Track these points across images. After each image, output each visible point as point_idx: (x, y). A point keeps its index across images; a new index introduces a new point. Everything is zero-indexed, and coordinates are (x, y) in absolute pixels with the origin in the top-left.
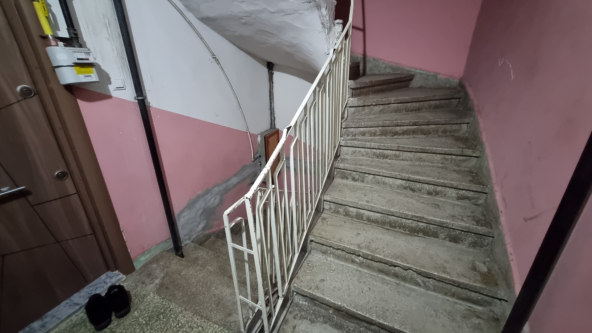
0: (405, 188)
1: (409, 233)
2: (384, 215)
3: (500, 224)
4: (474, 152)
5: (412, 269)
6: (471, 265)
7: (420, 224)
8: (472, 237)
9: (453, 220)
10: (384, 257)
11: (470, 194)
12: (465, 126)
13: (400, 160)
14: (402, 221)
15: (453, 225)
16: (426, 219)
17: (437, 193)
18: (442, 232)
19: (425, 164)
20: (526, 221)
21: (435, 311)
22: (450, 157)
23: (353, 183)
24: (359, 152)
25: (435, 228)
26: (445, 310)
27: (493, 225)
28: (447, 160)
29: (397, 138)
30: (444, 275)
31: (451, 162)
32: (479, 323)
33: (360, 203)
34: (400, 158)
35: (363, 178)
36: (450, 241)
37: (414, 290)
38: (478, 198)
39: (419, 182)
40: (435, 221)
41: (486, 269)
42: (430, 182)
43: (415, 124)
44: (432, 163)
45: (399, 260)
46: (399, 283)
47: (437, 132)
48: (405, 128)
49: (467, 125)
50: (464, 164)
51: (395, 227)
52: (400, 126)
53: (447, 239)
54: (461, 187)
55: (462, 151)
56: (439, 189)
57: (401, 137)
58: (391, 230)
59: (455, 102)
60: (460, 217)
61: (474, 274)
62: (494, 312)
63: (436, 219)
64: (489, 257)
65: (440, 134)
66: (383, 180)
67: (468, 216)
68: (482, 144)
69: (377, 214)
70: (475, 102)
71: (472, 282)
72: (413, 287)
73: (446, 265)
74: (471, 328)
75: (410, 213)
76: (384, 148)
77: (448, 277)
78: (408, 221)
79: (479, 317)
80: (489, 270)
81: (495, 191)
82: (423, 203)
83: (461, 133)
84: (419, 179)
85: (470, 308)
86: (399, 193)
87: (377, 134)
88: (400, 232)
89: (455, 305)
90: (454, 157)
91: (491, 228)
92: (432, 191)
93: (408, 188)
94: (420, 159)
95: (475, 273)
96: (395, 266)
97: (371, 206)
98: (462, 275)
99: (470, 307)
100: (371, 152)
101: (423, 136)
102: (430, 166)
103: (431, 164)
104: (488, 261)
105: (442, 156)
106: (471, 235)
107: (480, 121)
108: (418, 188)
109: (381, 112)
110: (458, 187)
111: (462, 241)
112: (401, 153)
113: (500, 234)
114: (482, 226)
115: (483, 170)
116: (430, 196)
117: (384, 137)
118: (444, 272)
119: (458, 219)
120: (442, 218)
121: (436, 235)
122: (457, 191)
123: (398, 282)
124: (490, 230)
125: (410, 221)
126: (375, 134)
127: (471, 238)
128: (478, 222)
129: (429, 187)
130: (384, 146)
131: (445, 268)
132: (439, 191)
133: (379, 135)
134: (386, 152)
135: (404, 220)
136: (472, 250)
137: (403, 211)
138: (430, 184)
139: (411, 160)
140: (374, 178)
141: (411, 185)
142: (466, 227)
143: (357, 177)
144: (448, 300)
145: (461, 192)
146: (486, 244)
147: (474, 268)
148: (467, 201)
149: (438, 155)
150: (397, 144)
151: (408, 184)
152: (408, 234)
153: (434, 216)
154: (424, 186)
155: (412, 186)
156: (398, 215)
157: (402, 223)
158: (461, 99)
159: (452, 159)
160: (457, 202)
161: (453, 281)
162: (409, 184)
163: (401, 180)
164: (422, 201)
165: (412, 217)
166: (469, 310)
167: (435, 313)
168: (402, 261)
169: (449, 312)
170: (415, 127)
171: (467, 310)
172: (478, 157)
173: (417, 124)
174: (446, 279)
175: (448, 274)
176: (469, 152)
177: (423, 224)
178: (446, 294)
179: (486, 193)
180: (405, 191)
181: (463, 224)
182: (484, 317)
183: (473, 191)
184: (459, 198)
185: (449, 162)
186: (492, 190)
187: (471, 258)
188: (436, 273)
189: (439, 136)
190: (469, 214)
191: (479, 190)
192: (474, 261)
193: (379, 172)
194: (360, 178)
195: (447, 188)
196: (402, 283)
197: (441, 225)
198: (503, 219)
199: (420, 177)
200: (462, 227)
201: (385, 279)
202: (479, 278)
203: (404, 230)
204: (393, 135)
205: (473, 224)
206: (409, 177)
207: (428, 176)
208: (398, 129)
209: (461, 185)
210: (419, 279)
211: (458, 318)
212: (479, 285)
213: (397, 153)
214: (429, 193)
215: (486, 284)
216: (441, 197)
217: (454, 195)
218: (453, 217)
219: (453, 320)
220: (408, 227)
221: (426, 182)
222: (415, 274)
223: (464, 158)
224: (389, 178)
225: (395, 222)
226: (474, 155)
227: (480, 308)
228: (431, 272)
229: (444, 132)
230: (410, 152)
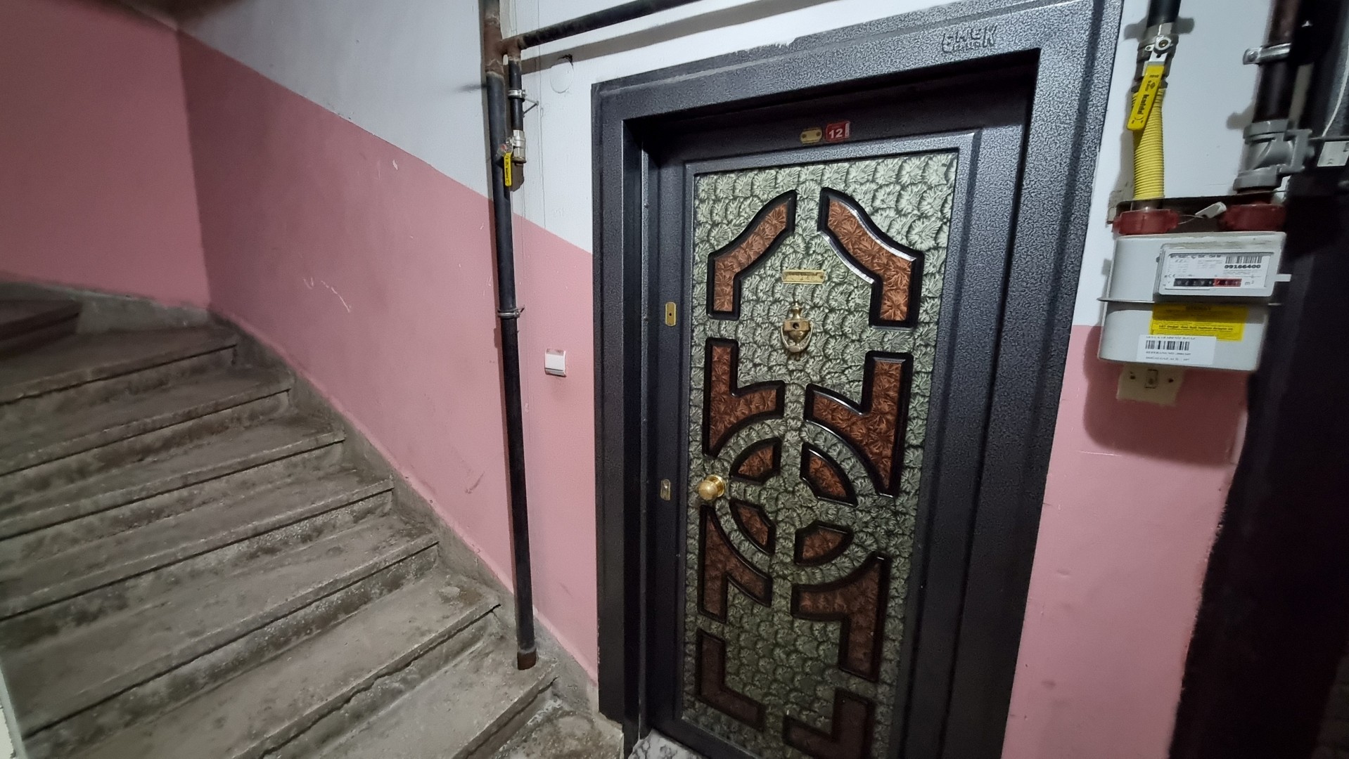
0: (253, 556)
1: (319, 631)
2: (252, 634)
3: (439, 518)
4: (335, 435)
5: (381, 673)
6: (440, 599)
7: (335, 597)
8: (415, 563)
9: (381, 554)
10: (322, 701)
11: (370, 503)
12: (284, 397)
13: (199, 505)
14: (298, 618)
15: (385, 561)
16: (343, 580)
17: (319, 531)
18: (374, 585)
19: (258, 489)
20: (470, 493)
21: (446, 701)
22: (299, 457)
23: (84, 631)
24: (55, 538)
25: (361, 587)
26: (454, 686)
27: (429, 527)
28: (295, 465)
29: (155, 462)
30: (426, 639)
31: (305, 467)
32: (493, 660)
33: (176, 650)
34: (197, 501)
35: (120, 597)
36: (390, 591)
37: (399, 707)
38: (383, 504)
39: (278, 528)
40: (357, 574)
41: (456, 589)
42: (301, 515)
43: (189, 417)
44: (270, 483)
45: (352, 679)
46: (369, 723)
47: (239, 419)
48: (167, 432)
49: (286, 393)
50: (326, 463)
51: (287, 642)
52: (154, 430)
53: (384, 592)
54: (356, 498)
55: (317, 440)
56: (319, 520)
57: (163, 455)
58: (282, 654)
59: (227, 355)
60: (384, 544)
61: (452, 605)
62: (493, 634)
63: (356, 569)
64: (447, 573)
65: (247, 423)
66: (189, 569)
67: (392, 536)
68: (339, 418)
69: (234, 645)
70: (281, 350)
71: (460, 615)
72: (393, 705)
73: (417, 624)
74: (492, 673)
75: (310, 590)
76: (144, 494)
77: (434, 635)
78: (308, 610)
79: (487, 655)
80: (462, 588)
81: (405, 479)
82: (309, 561)
83: (281, 410)
84: (279, 521)
85: (472, 655)
86: (243, 574)
87: (93, 468)
88: (303, 642)
89: (457, 668)
90: (306, 455)
91: (431, 532)
92: (310, 532)
93: (259, 553)
94: (245, 485)
95: (452, 603)
96: (348, 701)
97: (209, 638)
98: (444, 618)
99: (472, 653)
100: (102, 520)
101: (214, 438)
102: (271, 491)
103: (270, 486)
104: (450, 578)
105: (284, 461)
106: (412, 559)
107: (313, 380)
108: (281, 539)
109: (61, 409)
110: (351, 501)
111: (404, 578)
112: (195, 490)
113: (447, 532)
114: (418, 537)
115: (366, 456)
116: (310, 544)
117: (114, 471)
118: (423, 634)
119: (384, 547)
120: (364, 561)
121: (365, 599)
122: (348, 509)
123: (364, 725)
124: (431, 536)
125: (313, 605)
126: (83, 472)
127: (413, 565)
128: (411, 536)
129: (301, 527)
130: (142, 490)
131: (418, 629)
132: (322, 525)
133: (100, 470)
134: (150, 503)
135: (302, 612)
136: (422, 581)
137: (294, 596)
138: (300, 521)
139: (225, 495)
140: (158, 578)
141: (263, 542)
142: (404, 552)
143: (94, 607)
144: (446, 672)
145: (356, 507)
146: (432, 560)
147: (446, 600)
148: (370, 517)
149: (277, 463)
150: (174, 472)
151: (255, 544)
152: (319, 635)
153: (351, 567)
154: (292, 531)
155: (266, 544)
156: (286, 611)
157: (298, 622)
158: (237, 348)
159: (304, 462)
160: (358, 528)
161: (442, 635)
162: (258, 543)
163: (236, 545)
164: (305, 558)
165: (318, 595)
166: (473, 657)
167: (449, 702)
168: (357, 677)
169: (460, 683)
170: (190, 423)
171: (472, 660)
172: (341, 442)
173: (194, 415)
174: (431, 641)
175: (430, 631)
176: (326, 438)
177: (338, 595)
178: (438, 668)
179: (390, 490)
180: (255, 564)
181: (396, 550)
182: (491, 649)
183: (373, 496)
184: (357, 519)
185: (299, 469)
186: (399, 480)
187: (431, 591)
188: (416, 646)
189: (247, 428)
190: (389, 533)
191: (381, 489)
192: (437, 592)
193: (174, 554)
194: (106, 604)
195: (333, 512)
196: (373, 718)
197: (368, 575)
198: (438, 510)
199: (277, 517)
200: (398, 556)
201: (341, 745)
202: (461, 605)
203: (308, 631)
204: (140, 457)
205: (408, 541)
206: (255, 528)
207: (290, 507)
208: (149, 438)
209: (353, 495)
210: (394, 683)
211: (473, 677)
212: (468, 612)
213: (185, 492)
214: (306, 539)
215: (471, 604)
216: (332, 532)
217: (349, 518)
218: (376, 549)
219: (471, 685)
220: (313, 622)
221: (294, 520)
222: (386, 680)
223: (323, 450)
224: (205, 555)
225: (283, 632)
226: (336, 440)
227: (479, 645)
228: (410, 650)
229: (253, 417)
230: (215, 478)
